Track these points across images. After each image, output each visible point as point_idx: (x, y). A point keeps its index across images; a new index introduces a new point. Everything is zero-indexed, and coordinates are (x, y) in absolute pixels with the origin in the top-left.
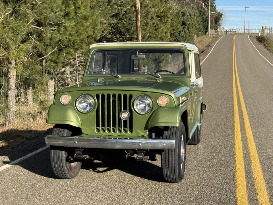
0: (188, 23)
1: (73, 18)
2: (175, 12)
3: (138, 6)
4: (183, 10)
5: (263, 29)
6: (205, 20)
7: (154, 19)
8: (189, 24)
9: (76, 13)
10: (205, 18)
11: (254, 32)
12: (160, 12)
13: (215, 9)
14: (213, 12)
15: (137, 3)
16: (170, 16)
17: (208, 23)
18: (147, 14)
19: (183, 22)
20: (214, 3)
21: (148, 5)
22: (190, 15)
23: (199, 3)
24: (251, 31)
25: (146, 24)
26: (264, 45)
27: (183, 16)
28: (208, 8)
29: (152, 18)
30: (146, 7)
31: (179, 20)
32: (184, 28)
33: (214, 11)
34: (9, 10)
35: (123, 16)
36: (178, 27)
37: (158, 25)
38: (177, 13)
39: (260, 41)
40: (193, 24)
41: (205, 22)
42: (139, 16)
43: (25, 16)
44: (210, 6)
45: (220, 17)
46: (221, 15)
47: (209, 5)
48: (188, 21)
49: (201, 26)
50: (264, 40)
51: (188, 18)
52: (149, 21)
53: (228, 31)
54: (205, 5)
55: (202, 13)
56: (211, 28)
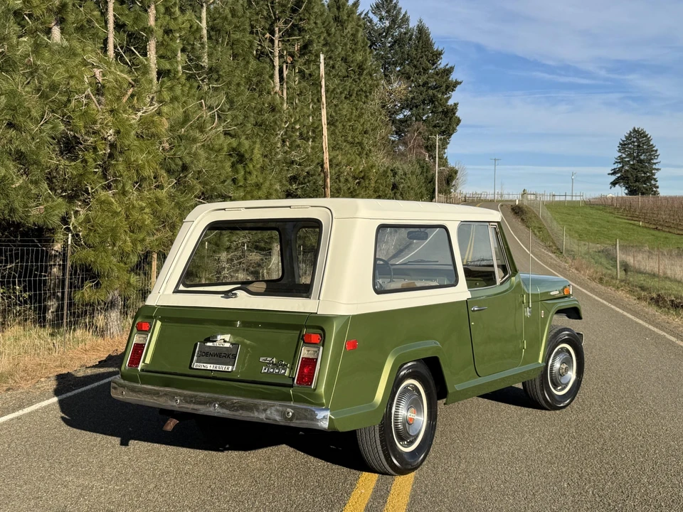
0: (402, 186)
1: (241, 186)
2: (381, 170)
3: (327, 165)
4: (394, 165)
5: (524, 193)
6: (429, 180)
7: (349, 183)
8: (404, 187)
9: (245, 179)
10: (430, 176)
11: (511, 197)
12: (358, 171)
13: (447, 162)
14: (442, 168)
15: (325, 161)
16: (373, 178)
17: (434, 184)
18: (339, 175)
19: (393, 185)
20: (445, 153)
21: (340, 163)
22: (405, 174)
23: (421, 153)
24: (506, 197)
25: (337, 190)
26: (522, 219)
27: (394, 176)
28: (435, 162)
29: (347, 180)
30: (337, 165)
31: (388, 182)
32: (395, 193)
33: (444, 166)
34: (172, 182)
35: (304, 179)
36: (386, 192)
37: (355, 190)
38: (384, 171)
39: (516, 213)
40: (409, 187)
41: (430, 182)
42: (328, 180)
43: (191, 189)
44: (437, 159)
45: (454, 174)
46: (456, 172)
47: (435, 157)
48: (402, 183)
49: (423, 189)
50: (522, 211)
51: (401, 178)
52: (341, 185)
53: (468, 196)
54: (429, 156)
55: (425, 169)
56: (439, 192)
